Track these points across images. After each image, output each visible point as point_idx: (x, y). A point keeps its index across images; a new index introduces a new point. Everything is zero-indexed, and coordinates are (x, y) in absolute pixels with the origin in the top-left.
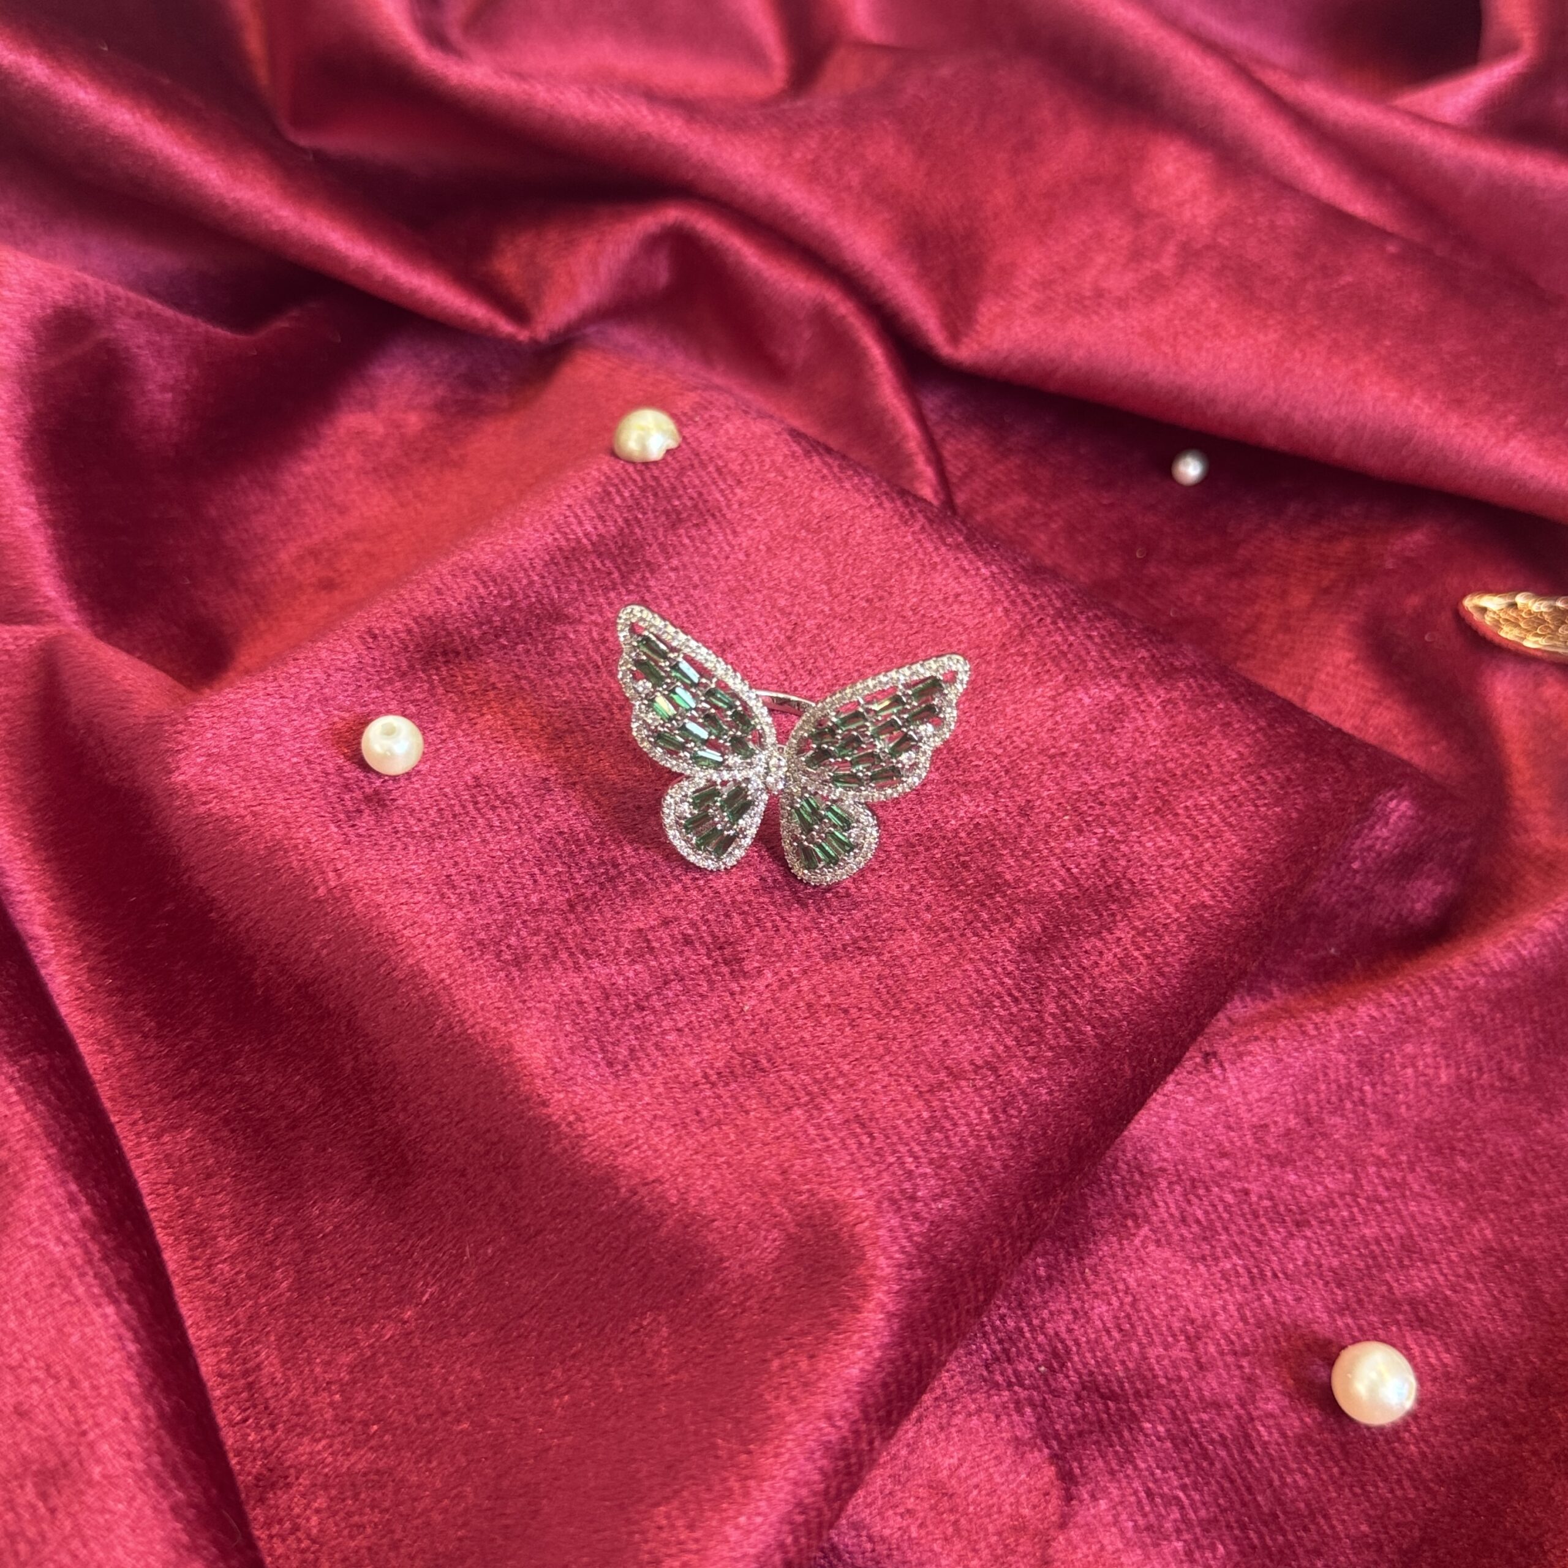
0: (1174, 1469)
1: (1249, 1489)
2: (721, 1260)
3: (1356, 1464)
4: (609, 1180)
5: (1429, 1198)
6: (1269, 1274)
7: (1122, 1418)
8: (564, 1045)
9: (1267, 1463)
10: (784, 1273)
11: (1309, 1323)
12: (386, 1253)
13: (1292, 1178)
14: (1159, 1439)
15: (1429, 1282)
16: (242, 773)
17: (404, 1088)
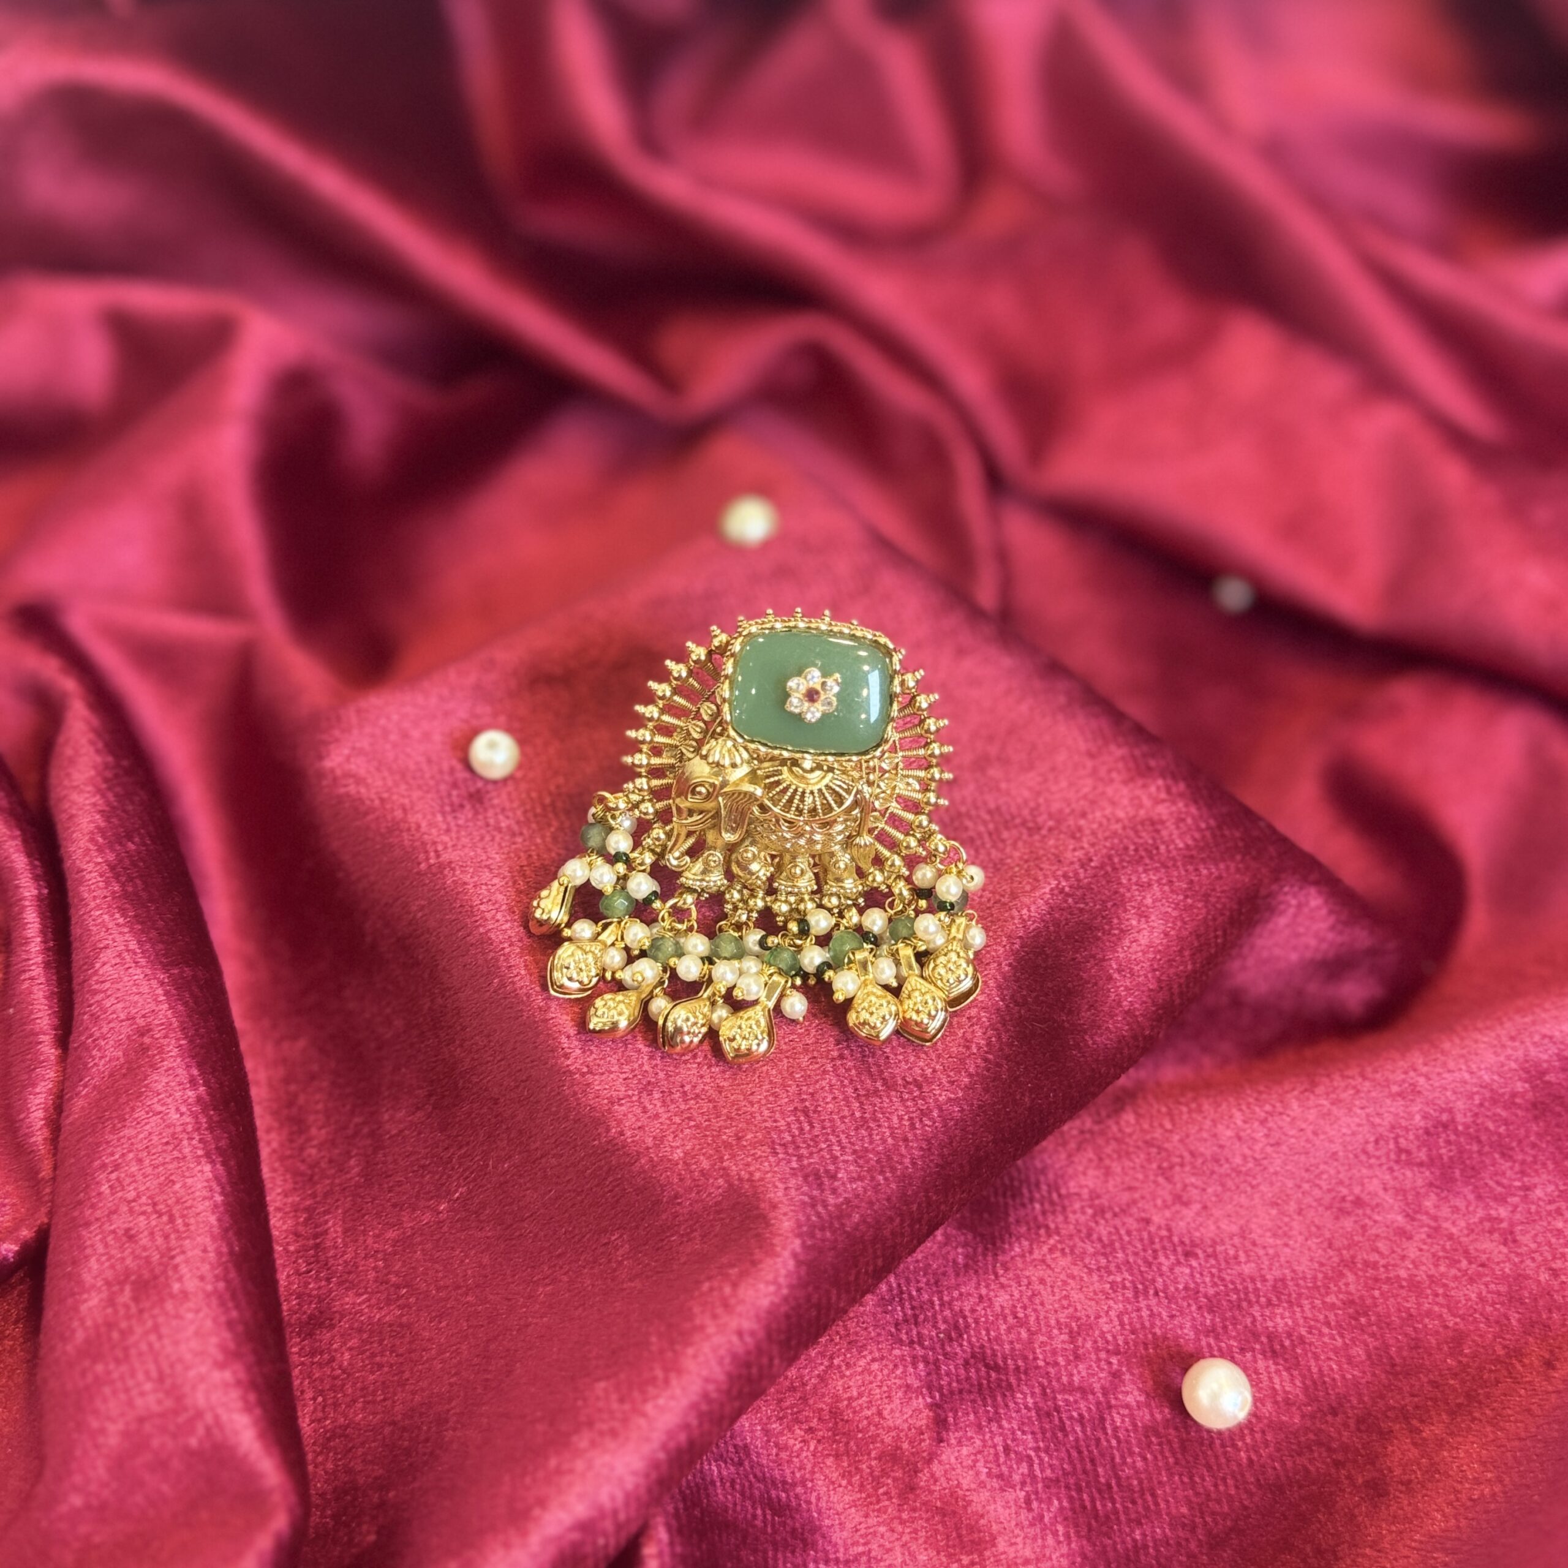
0: (1033, 1433)
1: (1092, 1461)
3: (1191, 1459)
4: (604, 1122)
6: (1151, 1292)
7: (999, 1386)
9: (1114, 1443)
10: (723, 1215)
11: (1177, 1337)
12: (433, 1157)
14: (1027, 1407)
15: (1290, 1322)
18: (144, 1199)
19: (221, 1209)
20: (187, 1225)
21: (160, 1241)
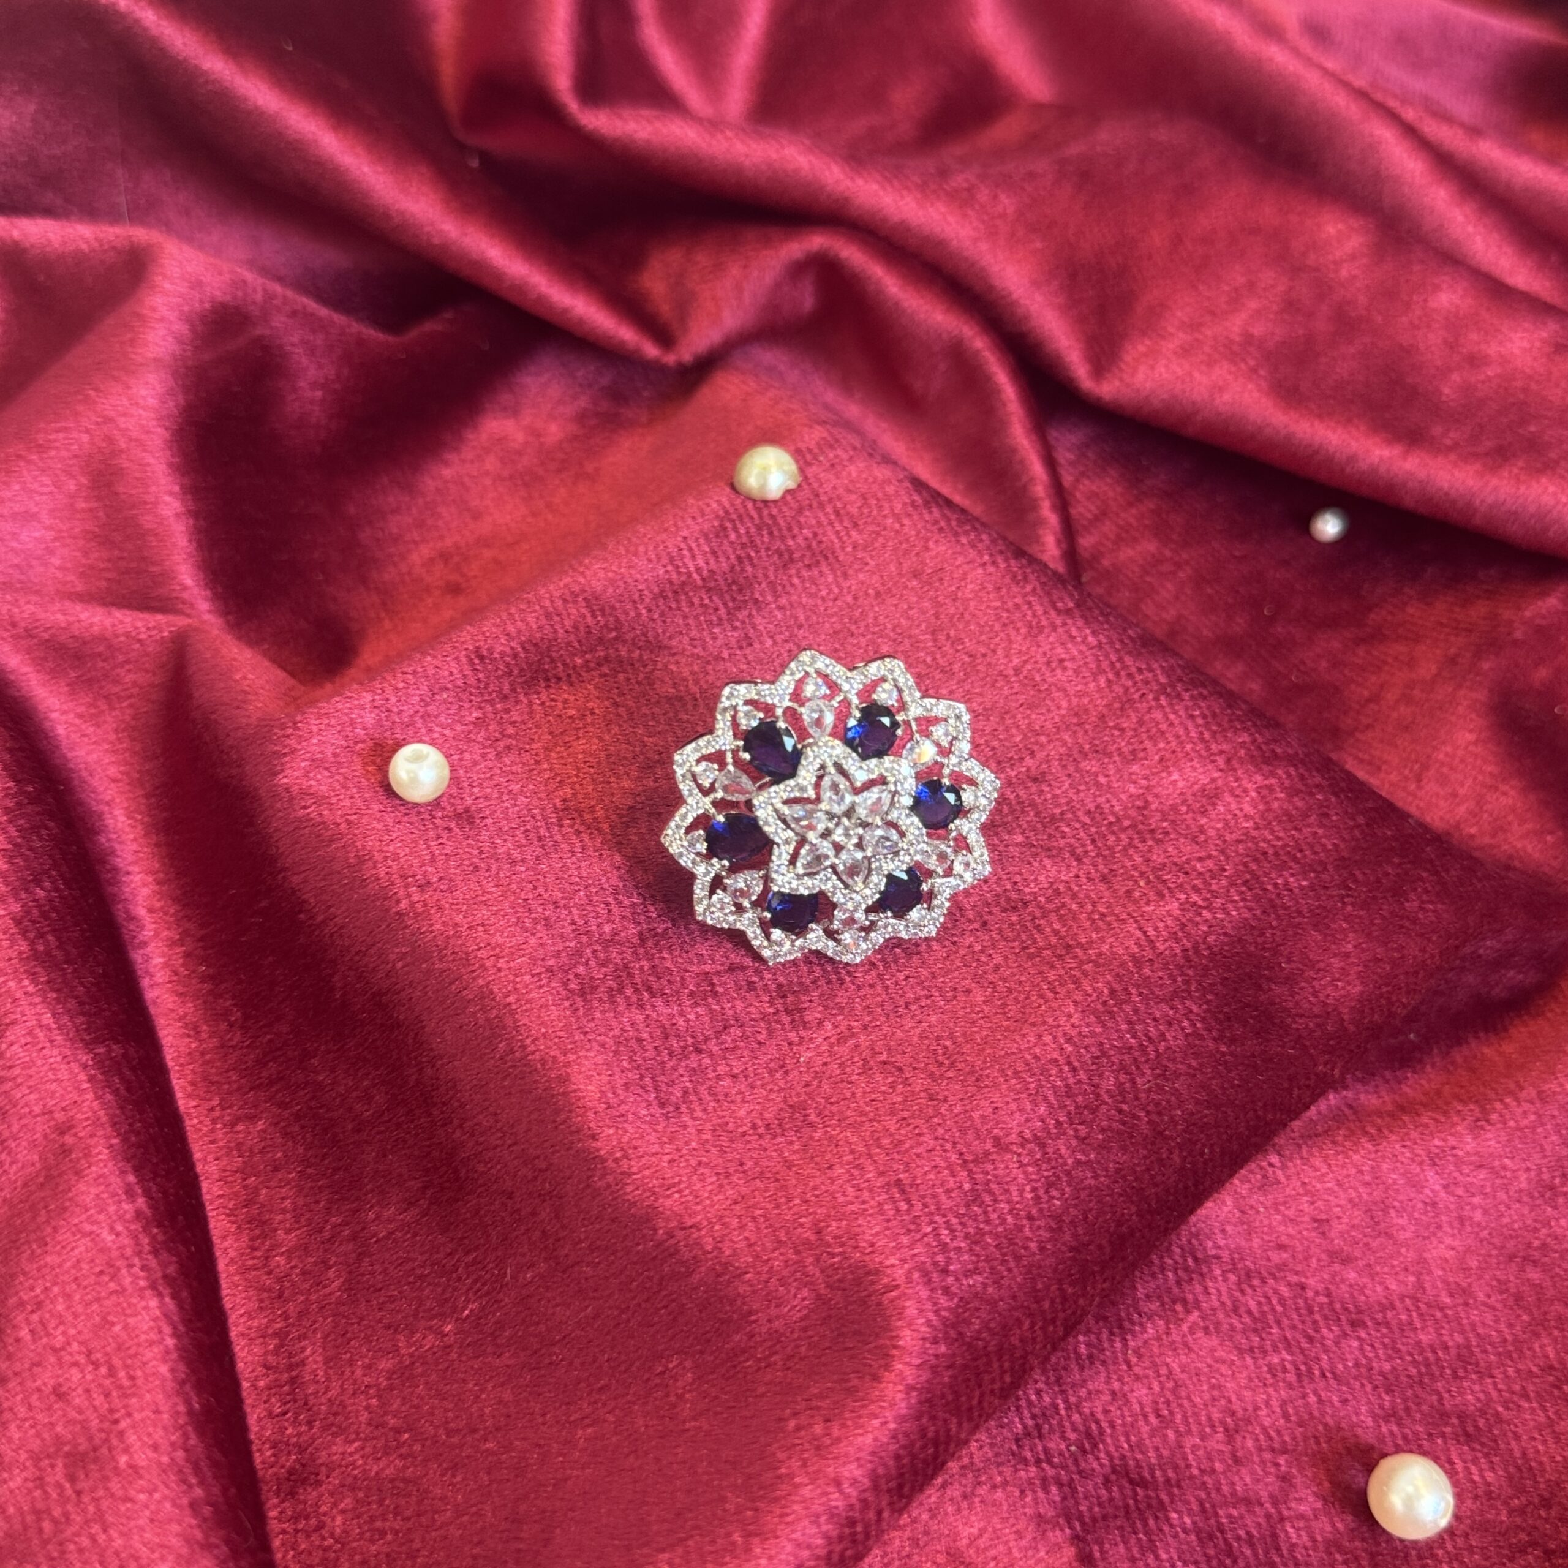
2: (750, 1313)
4: (648, 1220)
5: (1494, 1308)
6: (1317, 1373)
7: (1150, 1506)
8: (619, 1082)
10: (810, 1333)
11: (1353, 1426)
12: (433, 1265)
13: (1352, 1275)
14: (1185, 1530)
15: (1482, 1396)
16: (341, 778)
17: (462, 1105)
18: (75, 1346)
19: (174, 1356)
20: (132, 1378)
21: (99, 1399)
